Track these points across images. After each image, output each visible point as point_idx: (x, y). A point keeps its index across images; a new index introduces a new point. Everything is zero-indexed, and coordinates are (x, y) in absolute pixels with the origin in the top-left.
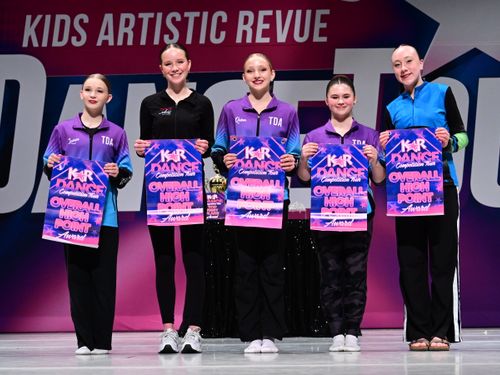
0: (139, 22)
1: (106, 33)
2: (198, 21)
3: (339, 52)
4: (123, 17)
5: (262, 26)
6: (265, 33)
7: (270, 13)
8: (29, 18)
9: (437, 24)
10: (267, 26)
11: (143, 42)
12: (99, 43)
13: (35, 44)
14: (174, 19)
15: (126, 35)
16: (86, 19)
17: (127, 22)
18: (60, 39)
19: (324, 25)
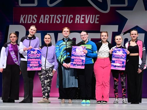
0: (50, 17)
1: (42, 20)
2: (65, 17)
3: (102, 26)
4: (46, 16)
5: (82, 19)
6: (83, 21)
7: (84, 15)
8: (22, 15)
9: (127, 19)
10: (83, 19)
11: (51, 22)
12: (40, 22)
13: (23, 22)
14: (59, 17)
15: (47, 21)
16: (36, 16)
17: (47, 17)
18: (30, 21)
19: (98, 19)
